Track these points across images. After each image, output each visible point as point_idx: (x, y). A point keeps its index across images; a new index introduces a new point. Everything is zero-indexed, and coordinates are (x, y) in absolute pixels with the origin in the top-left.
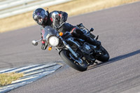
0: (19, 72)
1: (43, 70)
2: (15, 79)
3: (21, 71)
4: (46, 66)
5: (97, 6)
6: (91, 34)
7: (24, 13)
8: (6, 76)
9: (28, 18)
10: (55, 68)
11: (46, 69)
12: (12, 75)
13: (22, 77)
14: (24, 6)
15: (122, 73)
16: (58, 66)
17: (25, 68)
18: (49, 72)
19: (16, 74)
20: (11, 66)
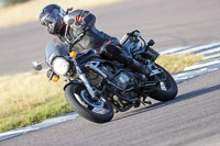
0: (196, 52)
2: (190, 63)
3: (199, 51)
6: (152, 51)
8: (177, 59)
12: (186, 58)
13: (201, 61)
17: (206, 47)
19: (192, 56)
20: (185, 43)
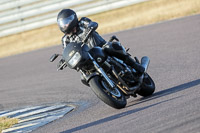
1: (46, 114)
4: (51, 108)
5: (124, 24)
7: (20, 33)
9: (25, 40)
10: (64, 111)
11: (51, 113)
14: (20, 23)
15: (160, 120)
16: (68, 109)
18: (55, 118)
